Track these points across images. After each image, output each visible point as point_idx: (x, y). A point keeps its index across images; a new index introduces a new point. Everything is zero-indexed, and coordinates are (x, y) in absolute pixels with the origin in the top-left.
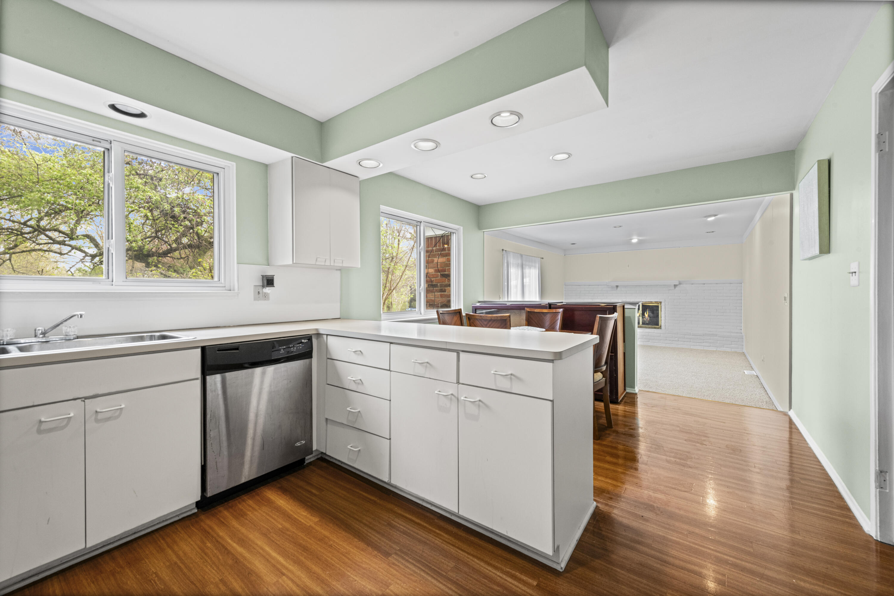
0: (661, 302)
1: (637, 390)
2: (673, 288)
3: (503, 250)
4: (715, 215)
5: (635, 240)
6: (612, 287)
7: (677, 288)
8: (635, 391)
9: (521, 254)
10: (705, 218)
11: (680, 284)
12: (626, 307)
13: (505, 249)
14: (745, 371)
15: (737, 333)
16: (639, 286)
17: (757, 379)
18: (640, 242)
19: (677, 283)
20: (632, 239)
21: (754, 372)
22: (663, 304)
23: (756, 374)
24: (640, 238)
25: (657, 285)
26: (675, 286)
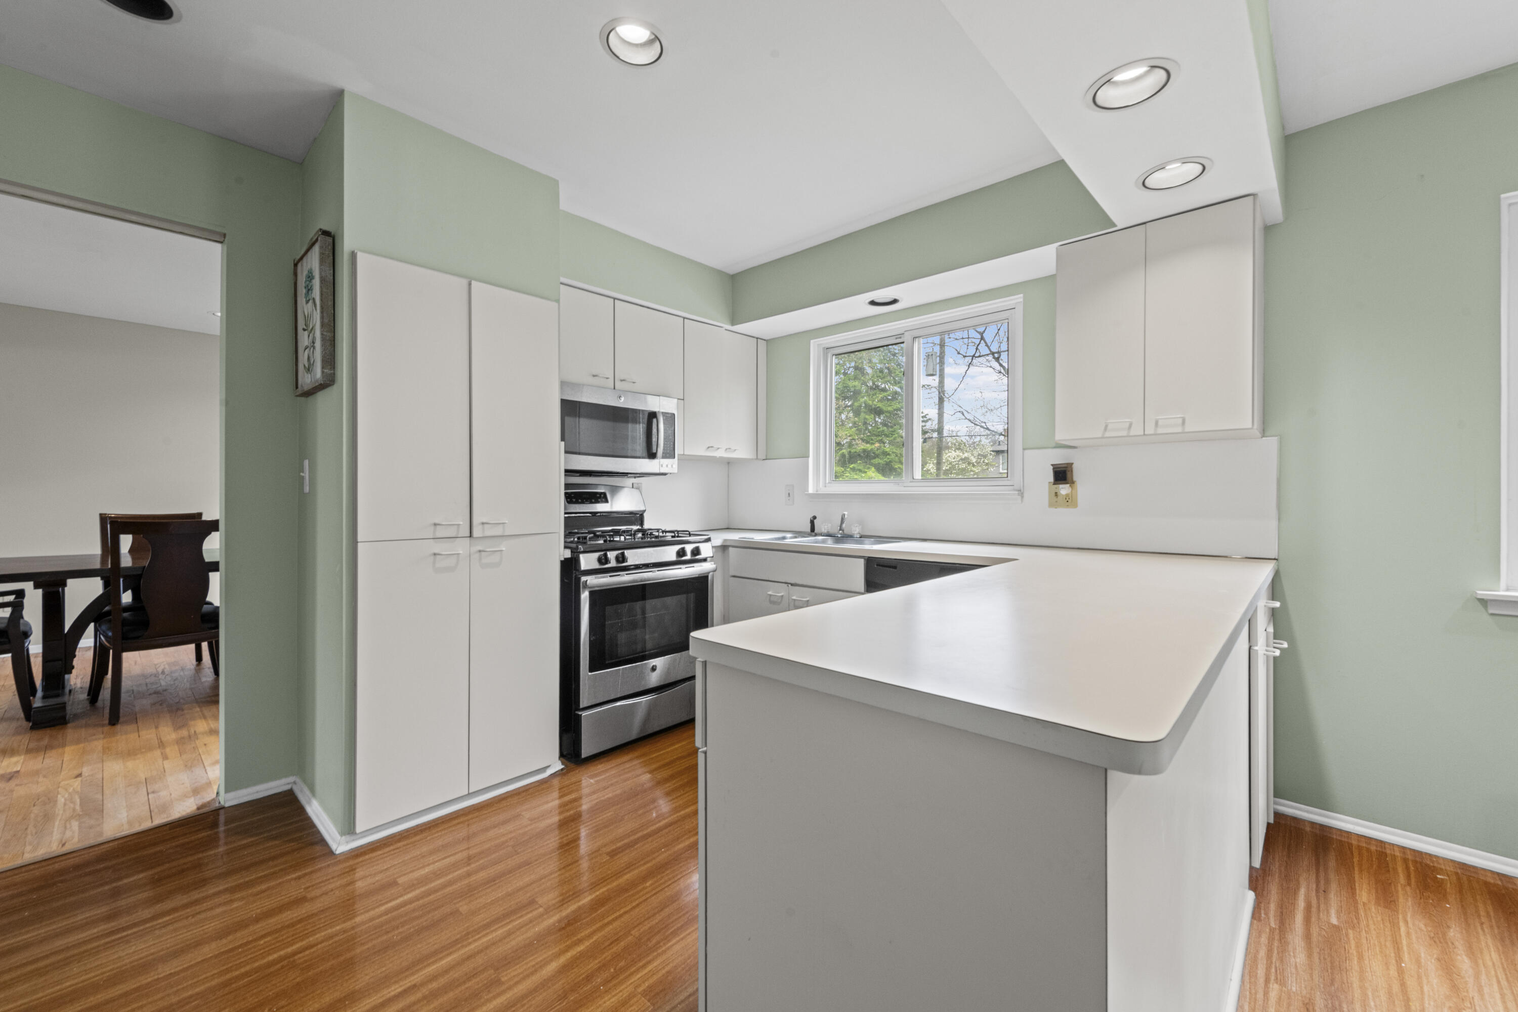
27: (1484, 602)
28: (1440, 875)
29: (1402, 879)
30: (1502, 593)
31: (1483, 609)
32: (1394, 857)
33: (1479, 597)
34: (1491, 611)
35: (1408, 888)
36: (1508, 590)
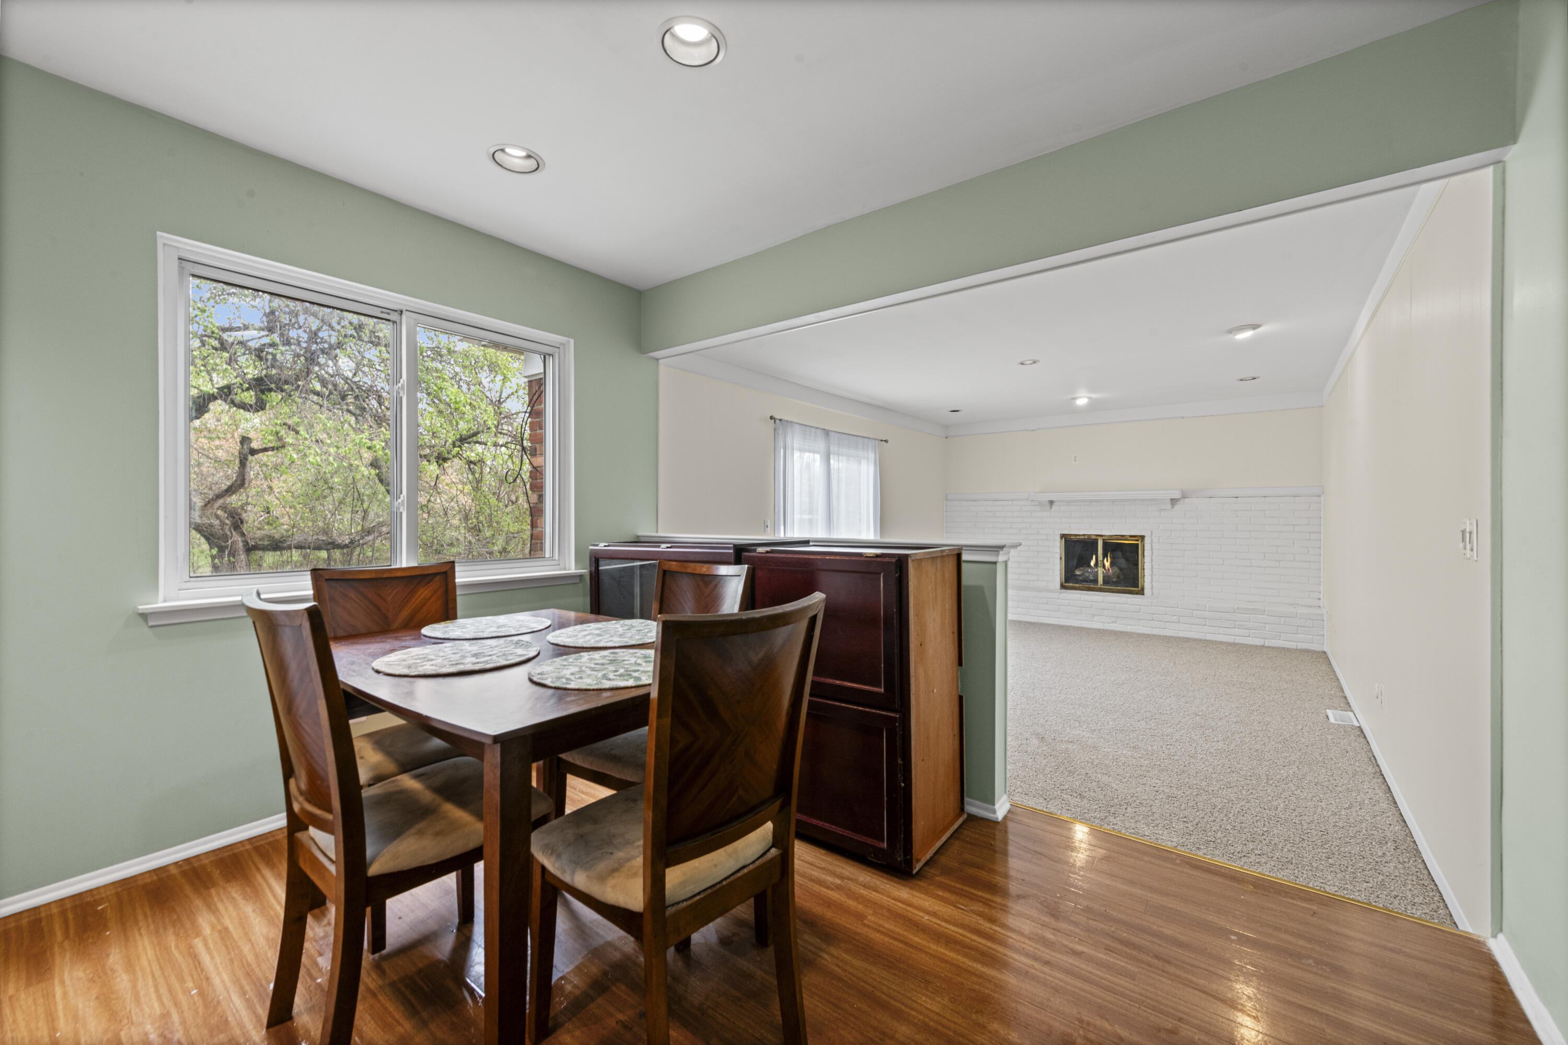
0: (1143, 537)
1: (1001, 809)
2: (1169, 506)
3: (771, 418)
4: (1255, 327)
5: (1082, 402)
6: (1041, 504)
7: (1177, 507)
8: (994, 812)
9: (824, 430)
10: (1231, 336)
11: (1184, 497)
12: (965, 557)
13: (776, 416)
14: (1329, 712)
15: (1310, 606)
16: (1096, 501)
17: (1362, 740)
18: (1094, 406)
19: (1177, 495)
20: (1075, 399)
21: (1351, 714)
22: (1147, 540)
23: (1356, 724)
24: (1094, 396)
25: (1135, 500)
26: (1174, 501)
27: (144, 616)
28: (100, 905)
29: (59, 935)
30: (160, 605)
31: (144, 624)
32: (50, 917)
33: (140, 612)
34: (151, 624)
35: (66, 943)
36: (165, 601)
